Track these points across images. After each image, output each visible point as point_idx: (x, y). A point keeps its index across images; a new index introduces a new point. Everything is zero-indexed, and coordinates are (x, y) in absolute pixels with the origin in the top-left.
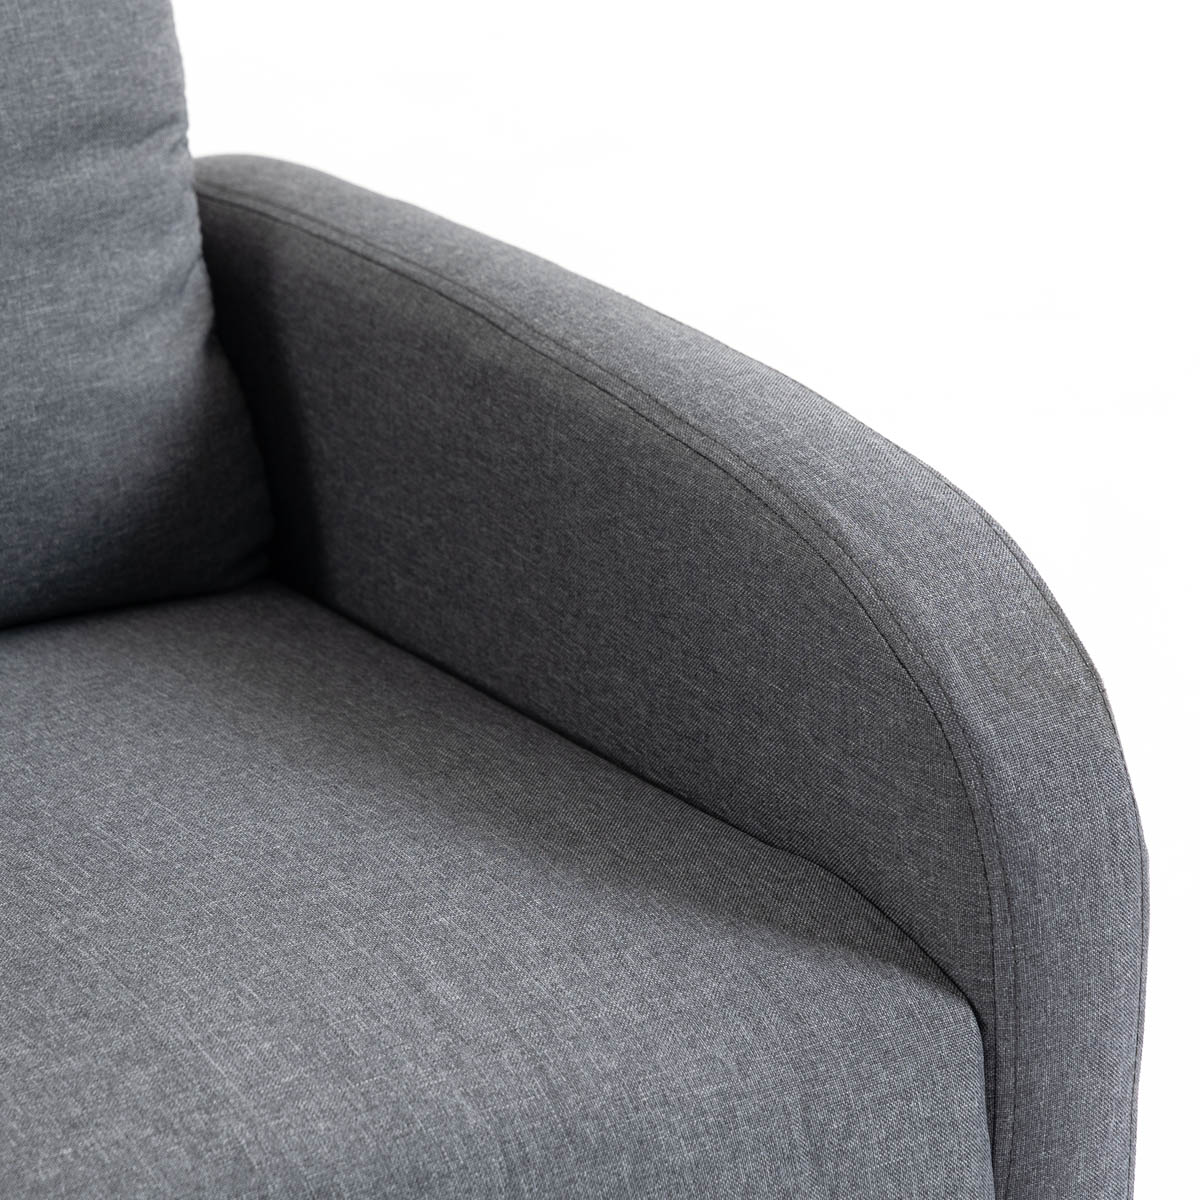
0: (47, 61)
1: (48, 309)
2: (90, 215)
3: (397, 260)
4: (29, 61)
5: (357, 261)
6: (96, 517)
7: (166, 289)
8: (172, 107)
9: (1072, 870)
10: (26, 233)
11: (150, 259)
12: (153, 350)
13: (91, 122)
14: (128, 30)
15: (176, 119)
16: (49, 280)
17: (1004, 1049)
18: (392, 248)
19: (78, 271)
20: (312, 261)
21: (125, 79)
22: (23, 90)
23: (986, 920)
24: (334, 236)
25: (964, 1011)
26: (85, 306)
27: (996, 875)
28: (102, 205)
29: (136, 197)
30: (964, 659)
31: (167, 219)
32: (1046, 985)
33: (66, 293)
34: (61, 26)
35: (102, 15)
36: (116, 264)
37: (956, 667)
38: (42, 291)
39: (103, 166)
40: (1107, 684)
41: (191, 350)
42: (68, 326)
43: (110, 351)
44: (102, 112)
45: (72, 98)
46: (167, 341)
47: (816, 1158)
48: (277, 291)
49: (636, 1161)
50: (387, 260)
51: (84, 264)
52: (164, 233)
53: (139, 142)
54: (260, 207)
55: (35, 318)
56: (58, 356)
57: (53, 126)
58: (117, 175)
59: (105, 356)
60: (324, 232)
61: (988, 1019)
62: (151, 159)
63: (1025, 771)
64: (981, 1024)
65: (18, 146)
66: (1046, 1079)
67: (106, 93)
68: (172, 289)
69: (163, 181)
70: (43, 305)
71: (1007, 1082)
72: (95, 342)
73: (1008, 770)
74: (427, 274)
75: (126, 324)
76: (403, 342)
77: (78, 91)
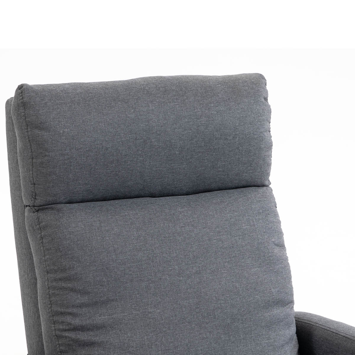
0: (268, 287)
1: (267, 341)
2: (276, 321)
3: (344, 334)
4: (265, 287)
5: (334, 334)
7: (290, 339)
8: (292, 299)
10: (263, 324)
11: (287, 332)
12: (288, 352)
13: (276, 301)
14: (284, 281)
15: (292, 302)
16: (267, 335)
18: (342, 332)
19: (273, 333)
20: (323, 334)
21: (283, 292)
22: (263, 293)
24: (328, 329)
26: (275, 341)
28: (278, 319)
29: (285, 318)
31: (291, 323)
33: (271, 338)
34: (271, 279)
35: (279, 278)
36: (281, 332)
38: (266, 337)
39: (278, 311)
41: (295, 353)
42: (271, 345)
43: (279, 351)
44: (279, 299)
46: (291, 350)
48: (313, 341)
50: (342, 334)
51: (274, 332)
52: (290, 327)
53: (285, 306)
54: (308, 322)
55: (265, 343)
56: (269, 352)
57: (269, 301)
58: (281, 313)
59: (278, 352)
60: (325, 328)
62: (288, 310)
65: (262, 305)
67: (280, 295)
68: (291, 339)
69: (290, 315)
70: (266, 340)
72: (277, 349)
74: (352, 337)
75: (283, 346)
76: (346, 352)
77: (274, 294)
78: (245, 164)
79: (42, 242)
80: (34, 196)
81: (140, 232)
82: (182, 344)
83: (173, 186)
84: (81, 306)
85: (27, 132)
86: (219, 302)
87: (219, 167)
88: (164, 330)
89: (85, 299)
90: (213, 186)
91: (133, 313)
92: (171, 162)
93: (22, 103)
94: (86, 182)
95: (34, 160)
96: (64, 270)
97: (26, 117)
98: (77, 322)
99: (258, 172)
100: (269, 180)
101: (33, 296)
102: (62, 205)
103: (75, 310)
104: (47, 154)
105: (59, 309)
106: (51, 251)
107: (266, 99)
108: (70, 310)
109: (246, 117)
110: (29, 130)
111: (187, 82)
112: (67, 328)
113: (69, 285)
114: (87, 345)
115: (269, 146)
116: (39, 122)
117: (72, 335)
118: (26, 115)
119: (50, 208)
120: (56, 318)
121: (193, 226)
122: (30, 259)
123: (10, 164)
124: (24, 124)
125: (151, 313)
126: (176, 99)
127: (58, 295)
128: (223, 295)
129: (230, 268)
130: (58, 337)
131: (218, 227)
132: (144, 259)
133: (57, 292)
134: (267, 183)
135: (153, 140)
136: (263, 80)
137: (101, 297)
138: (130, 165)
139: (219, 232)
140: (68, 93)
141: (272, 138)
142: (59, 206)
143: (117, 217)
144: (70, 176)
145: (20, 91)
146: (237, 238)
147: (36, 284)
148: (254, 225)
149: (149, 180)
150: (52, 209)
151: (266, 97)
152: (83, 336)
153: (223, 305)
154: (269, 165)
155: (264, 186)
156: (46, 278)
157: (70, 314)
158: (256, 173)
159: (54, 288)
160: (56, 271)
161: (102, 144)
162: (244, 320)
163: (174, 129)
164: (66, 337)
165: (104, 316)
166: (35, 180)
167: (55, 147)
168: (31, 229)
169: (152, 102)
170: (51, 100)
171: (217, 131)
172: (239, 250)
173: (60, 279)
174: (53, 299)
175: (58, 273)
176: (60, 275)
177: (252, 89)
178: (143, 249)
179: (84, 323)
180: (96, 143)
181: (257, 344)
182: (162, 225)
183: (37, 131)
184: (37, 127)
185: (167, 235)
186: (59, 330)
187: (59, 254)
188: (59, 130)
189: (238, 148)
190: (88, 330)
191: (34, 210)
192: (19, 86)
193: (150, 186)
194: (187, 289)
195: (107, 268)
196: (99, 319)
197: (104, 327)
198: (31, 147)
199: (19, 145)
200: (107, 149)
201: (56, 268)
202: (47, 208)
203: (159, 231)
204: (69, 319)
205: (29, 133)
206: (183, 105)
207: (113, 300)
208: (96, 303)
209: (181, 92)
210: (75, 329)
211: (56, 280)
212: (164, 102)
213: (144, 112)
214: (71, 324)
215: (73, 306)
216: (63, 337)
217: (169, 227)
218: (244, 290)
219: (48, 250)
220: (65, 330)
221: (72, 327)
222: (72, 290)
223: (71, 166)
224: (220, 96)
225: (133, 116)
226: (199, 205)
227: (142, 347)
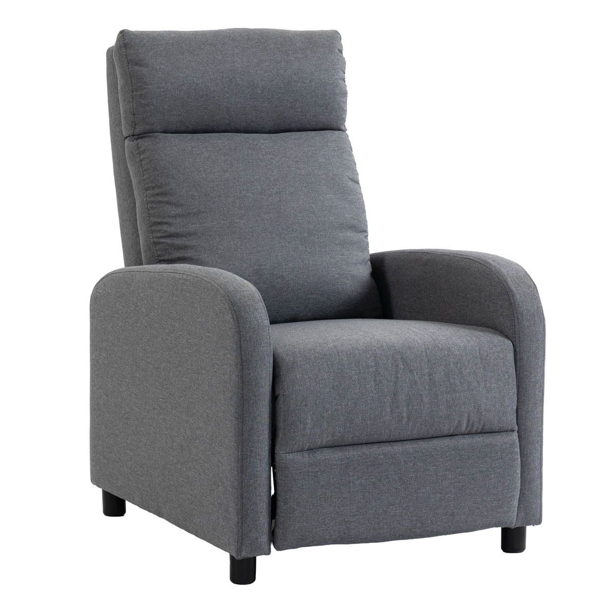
0: (342, 212)
1: (341, 257)
2: (349, 242)
4: (339, 211)
6: (349, 298)
8: (365, 228)
9: (530, 316)
10: (337, 242)
12: (361, 270)
13: (350, 225)
14: (358, 211)
15: (366, 231)
16: (341, 252)
17: (517, 350)
21: (357, 220)
22: (337, 216)
23: (514, 324)
25: (510, 342)
26: (348, 258)
27: (515, 315)
28: (352, 241)
30: (511, 279)
32: (525, 338)
33: (344, 255)
34: (345, 206)
35: (353, 207)
36: (354, 253)
37: (509, 279)
39: (352, 235)
40: (537, 286)
42: (345, 261)
44: (352, 224)
45: (347, 220)
47: (481, 359)
48: (385, 265)
49: (448, 352)
51: (348, 251)
55: (338, 258)
56: (343, 265)
57: (343, 224)
58: (355, 237)
59: (352, 268)
61: (514, 344)
63: (521, 297)
64: (513, 345)
65: (336, 226)
66: (526, 357)
67: (353, 221)
71: (518, 357)
72: (350, 265)
73: (518, 296)
75: (356, 264)
77: (348, 219)
78: (321, 106)
79: (141, 164)
80: (134, 125)
81: (226, 157)
82: (264, 249)
83: (256, 124)
84: (175, 217)
85: (129, 68)
86: (297, 218)
87: (298, 108)
88: (248, 237)
89: (179, 211)
90: (293, 126)
91: (220, 223)
92: (254, 100)
93: (124, 44)
94: (179, 113)
95: (134, 93)
96: (160, 187)
97: (127, 56)
98: (172, 230)
99: (334, 116)
100: (345, 126)
101: (132, 219)
102: (158, 134)
103: (170, 220)
104: (146, 87)
105: (156, 220)
106: (149, 171)
107: (341, 51)
108: (166, 220)
109: (322, 64)
110: (130, 66)
111: (268, 32)
112: (164, 235)
113: (166, 199)
114: (181, 249)
115: (344, 94)
116: (139, 59)
117: (168, 241)
118: (127, 54)
119: (148, 136)
120: (153, 228)
121: (273, 154)
122: (130, 186)
123: (109, 106)
124: (126, 62)
125: (236, 223)
126: (258, 46)
127: (155, 208)
128: (300, 213)
129: (307, 191)
130: (155, 243)
131: (296, 157)
132: (230, 179)
133: (154, 206)
134: (343, 128)
135: (238, 79)
136: (338, 35)
137: (193, 209)
138: (217, 100)
139: (297, 162)
140: (163, 37)
141: (347, 88)
142: (155, 134)
143: (206, 144)
144: (166, 107)
145: (121, 35)
146: (314, 168)
147: (135, 207)
148: (329, 159)
149: (235, 116)
150: (150, 137)
151: (340, 49)
152: (177, 242)
153: (300, 221)
154: (345, 111)
155: (339, 130)
156: (145, 195)
157: (166, 223)
158: (332, 116)
159: (152, 202)
160: (153, 188)
161: (193, 80)
162: (319, 235)
163: (257, 71)
164: (163, 243)
165: (196, 224)
166: (135, 110)
167: (152, 81)
168: (131, 155)
169: (236, 47)
170: (148, 42)
171: (295, 74)
172: (316, 178)
173: (157, 194)
174: (151, 211)
175: (155, 189)
176: (157, 191)
177: (328, 41)
178: (229, 170)
179: (178, 231)
180: (188, 79)
181: (332, 257)
182: (246, 152)
183: (137, 67)
184: (136, 64)
185: (251, 161)
186: (156, 237)
187: (156, 173)
188: (156, 66)
189: (314, 91)
190: (182, 236)
191: (133, 139)
192: (120, 31)
193: (236, 121)
194: (268, 205)
195: (198, 184)
196: (191, 228)
197: (196, 233)
198: (131, 82)
199: (120, 83)
200: (197, 84)
201: (154, 185)
202: (145, 137)
203: (244, 157)
204: (165, 227)
205: (130, 69)
206: (264, 51)
207: (203, 212)
208: (189, 214)
209: (262, 40)
210: (171, 236)
211: (153, 195)
212: (247, 48)
213: (230, 54)
214: (166, 231)
215: (169, 216)
216: (160, 243)
217: (252, 154)
218: (320, 211)
219: (146, 170)
220: (162, 237)
221: (168, 234)
222: (167, 203)
223: (166, 98)
224: (298, 45)
225: (220, 57)
226: (279, 139)
227: (229, 250)
